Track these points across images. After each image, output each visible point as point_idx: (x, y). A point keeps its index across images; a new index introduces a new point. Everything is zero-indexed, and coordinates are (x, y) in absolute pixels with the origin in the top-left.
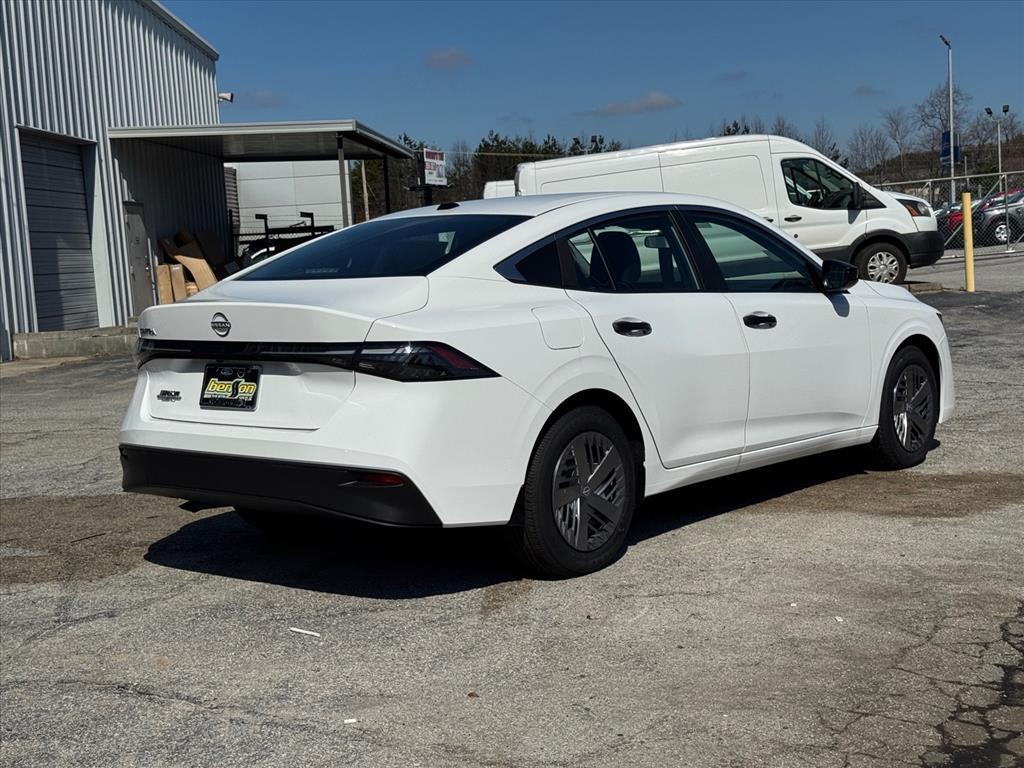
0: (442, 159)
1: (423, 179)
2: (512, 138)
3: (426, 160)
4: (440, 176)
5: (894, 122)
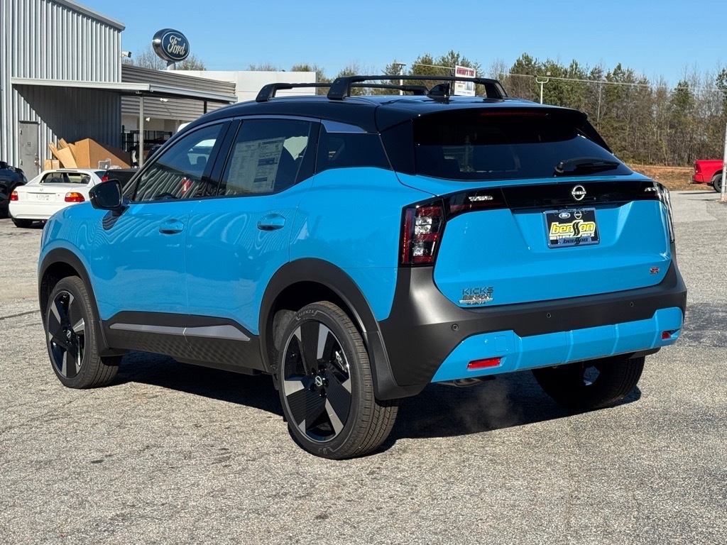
2: (544, 61)
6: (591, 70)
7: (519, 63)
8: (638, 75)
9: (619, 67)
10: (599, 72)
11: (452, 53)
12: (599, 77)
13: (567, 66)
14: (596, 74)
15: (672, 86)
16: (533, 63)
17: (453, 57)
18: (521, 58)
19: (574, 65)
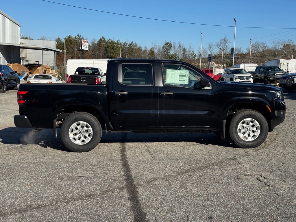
0: (87, 43)
1: (82, 48)
2: (109, 39)
3: (83, 43)
4: (86, 47)
5: (210, 47)
9: (132, 42)
11: (78, 35)
13: (116, 41)
14: (125, 44)
15: (149, 49)
16: (105, 40)
18: (101, 38)
19: (119, 41)
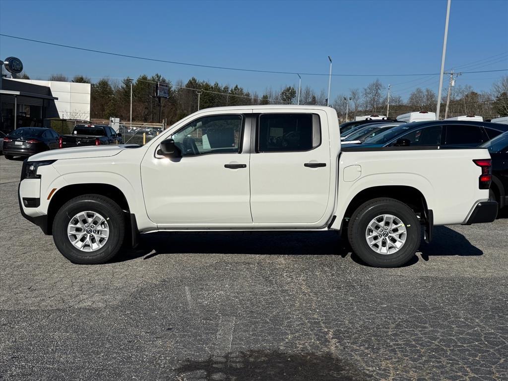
1: (157, 94)
2: (202, 81)
3: (159, 86)
4: (165, 93)
5: (354, 93)
6: (224, 87)
7: (190, 82)
8: (245, 91)
9: (237, 87)
10: (228, 88)
11: (157, 75)
12: (228, 91)
13: (212, 84)
14: (226, 89)
15: (260, 97)
16: (197, 82)
17: (158, 77)
18: (191, 80)
19: (216, 85)
